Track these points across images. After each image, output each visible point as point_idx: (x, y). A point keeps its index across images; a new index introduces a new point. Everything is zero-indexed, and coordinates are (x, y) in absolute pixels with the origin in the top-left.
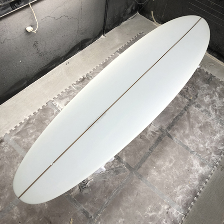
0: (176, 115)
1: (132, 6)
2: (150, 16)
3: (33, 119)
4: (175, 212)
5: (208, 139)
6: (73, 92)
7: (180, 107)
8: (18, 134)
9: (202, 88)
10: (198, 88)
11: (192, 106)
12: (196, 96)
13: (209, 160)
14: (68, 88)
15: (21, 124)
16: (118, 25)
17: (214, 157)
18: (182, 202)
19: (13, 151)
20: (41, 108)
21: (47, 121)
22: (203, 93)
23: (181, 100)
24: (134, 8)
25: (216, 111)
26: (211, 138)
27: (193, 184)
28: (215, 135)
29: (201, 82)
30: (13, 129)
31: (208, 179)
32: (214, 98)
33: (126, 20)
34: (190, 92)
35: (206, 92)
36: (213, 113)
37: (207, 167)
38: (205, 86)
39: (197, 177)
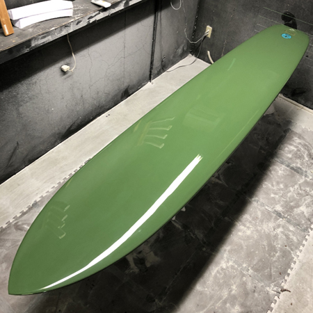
1: (183, 45)
2: (206, 58)
15: (53, 188)
24: (185, 49)
30: (44, 195)
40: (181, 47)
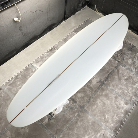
0: (110, 71)
2: (94, 8)
3: (20, 75)
4: (108, 134)
5: (130, 87)
6: (45, 58)
7: (112, 66)
8: (10, 85)
9: (127, 54)
10: (125, 54)
11: (121, 66)
12: (123, 59)
13: (131, 101)
14: (42, 55)
15: (12, 78)
16: (74, 14)
17: (134, 99)
18: (113, 128)
19: (7, 96)
20: (25, 68)
21: (28, 76)
22: (127, 57)
23: (113, 62)
24: (84, 3)
25: (136, 69)
26: (132, 86)
27: (120, 116)
28: (135, 84)
29: (126, 50)
30: (8, 82)
31: (130, 113)
32: (135, 60)
33: (79, 11)
34: (119, 57)
35: (129, 56)
36: (134, 70)
37: (129, 105)
38: (129, 52)
39: (123, 111)
40: (82, 2)
